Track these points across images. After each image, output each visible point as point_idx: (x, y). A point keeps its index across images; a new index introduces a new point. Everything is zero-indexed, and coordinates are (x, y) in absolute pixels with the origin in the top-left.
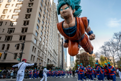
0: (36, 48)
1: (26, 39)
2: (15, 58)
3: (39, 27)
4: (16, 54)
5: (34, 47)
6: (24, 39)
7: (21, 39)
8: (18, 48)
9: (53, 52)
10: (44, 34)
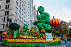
0: (17, 20)
1: (9, 14)
2: (3, 28)
3: (18, 3)
4: (4, 25)
5: (15, 19)
6: (8, 14)
7: (5, 14)
8: (4, 21)
9: (30, 22)
10: (22, 9)
